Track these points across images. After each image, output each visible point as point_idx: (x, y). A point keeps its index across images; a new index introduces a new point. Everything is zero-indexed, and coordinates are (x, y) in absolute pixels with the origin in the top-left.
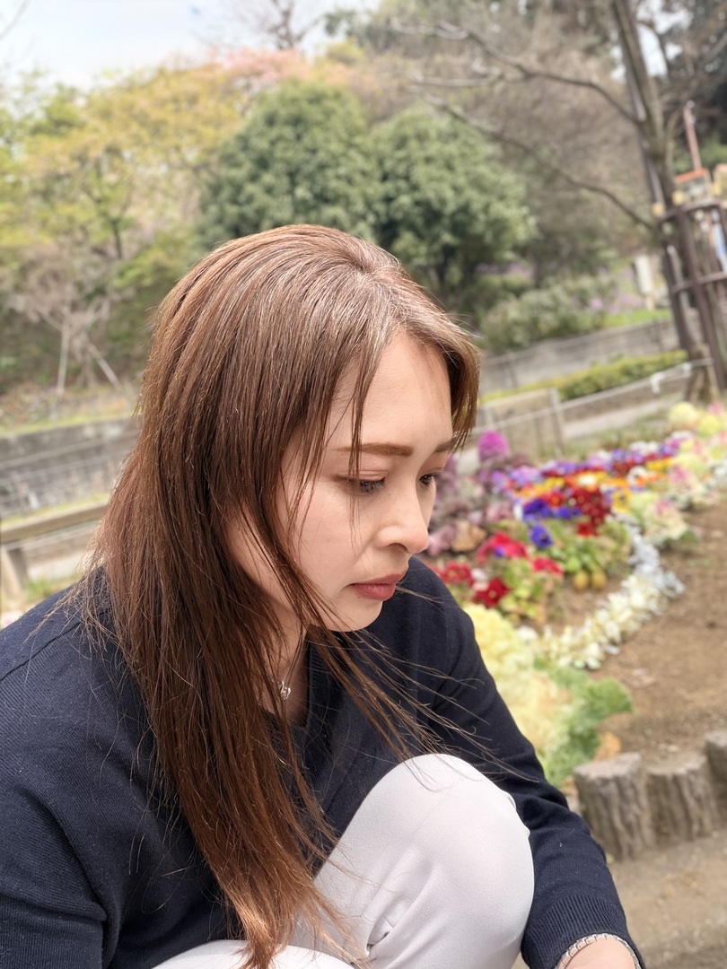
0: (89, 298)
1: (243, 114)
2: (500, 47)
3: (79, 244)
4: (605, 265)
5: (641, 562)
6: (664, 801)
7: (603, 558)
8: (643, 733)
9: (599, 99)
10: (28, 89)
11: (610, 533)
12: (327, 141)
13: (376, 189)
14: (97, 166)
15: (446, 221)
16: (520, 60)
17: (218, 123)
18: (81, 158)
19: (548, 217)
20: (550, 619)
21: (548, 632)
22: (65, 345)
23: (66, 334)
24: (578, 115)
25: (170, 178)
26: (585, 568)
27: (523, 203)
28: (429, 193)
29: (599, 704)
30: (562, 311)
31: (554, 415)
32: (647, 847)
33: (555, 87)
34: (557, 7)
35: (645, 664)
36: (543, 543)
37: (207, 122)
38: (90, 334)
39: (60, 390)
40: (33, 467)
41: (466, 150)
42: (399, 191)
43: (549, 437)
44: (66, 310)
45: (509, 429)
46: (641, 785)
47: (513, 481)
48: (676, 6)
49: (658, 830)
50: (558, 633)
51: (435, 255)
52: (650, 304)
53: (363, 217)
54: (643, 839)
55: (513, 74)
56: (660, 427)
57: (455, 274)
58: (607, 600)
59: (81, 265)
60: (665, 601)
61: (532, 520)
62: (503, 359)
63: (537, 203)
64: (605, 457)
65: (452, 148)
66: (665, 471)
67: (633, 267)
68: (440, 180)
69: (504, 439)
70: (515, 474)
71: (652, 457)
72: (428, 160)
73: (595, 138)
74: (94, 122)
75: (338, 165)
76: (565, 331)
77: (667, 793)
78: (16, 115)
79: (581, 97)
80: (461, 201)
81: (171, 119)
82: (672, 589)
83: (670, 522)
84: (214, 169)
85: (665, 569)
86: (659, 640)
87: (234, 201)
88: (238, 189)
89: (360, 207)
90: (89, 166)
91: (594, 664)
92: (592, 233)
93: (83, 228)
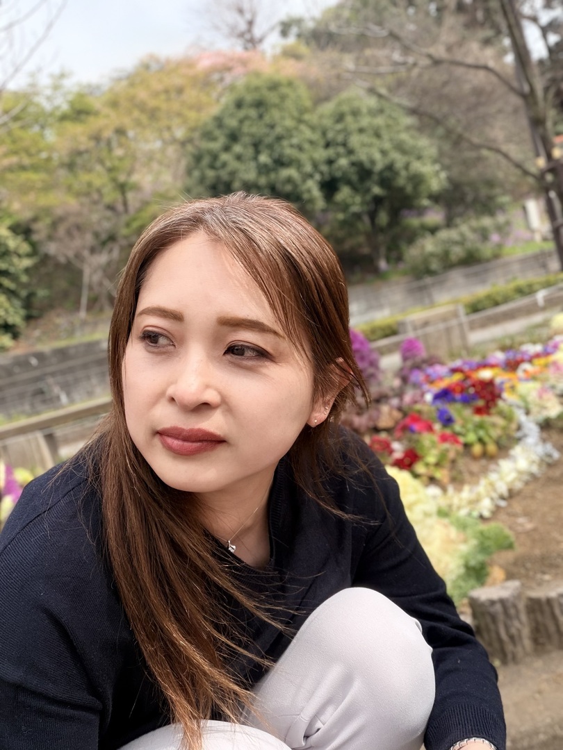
0: (104, 243)
1: (218, 100)
2: (415, 42)
3: (95, 203)
4: (502, 208)
5: (525, 436)
6: (539, 618)
7: (495, 433)
8: (524, 566)
9: (494, 79)
10: (56, 87)
11: (501, 414)
12: (283, 118)
13: (321, 154)
14: (109, 143)
15: (375, 178)
16: (432, 51)
17: (198, 108)
18: (97, 138)
19: (455, 172)
20: (454, 480)
21: (451, 489)
22: (86, 279)
23: (87, 272)
24: (478, 92)
25: (163, 151)
26: (481, 440)
27: (435, 161)
28: (362, 156)
29: (488, 543)
30: (469, 245)
31: (460, 325)
32: (526, 654)
33: (459, 71)
34: (461, 8)
35: (527, 514)
36: (447, 421)
37: (191, 107)
38: (105, 271)
39: (83, 314)
40: (63, 372)
41: (391, 122)
42: (338, 155)
43: (457, 342)
44: (86, 253)
45: (426, 336)
46: (521, 605)
47: (428, 376)
48: (555, 4)
49: (535, 641)
50: (459, 490)
51: (367, 204)
52: (538, 237)
53: (311, 176)
54: (523, 647)
55: (425, 62)
56: (544, 332)
57: (383, 218)
58: (497, 464)
59: (98, 219)
60: (544, 467)
61: (440, 405)
62: (421, 283)
63: (447, 161)
64: (500, 356)
65: (379, 121)
66: (546, 366)
67: (524, 209)
68: (371, 145)
69: (421, 344)
70: (430, 371)
71: (538, 356)
72: (361, 131)
73: (492, 109)
74: (106, 111)
75: (291, 136)
76: (471, 260)
77: (542, 612)
78: (47, 106)
79: (480, 78)
80: (387, 161)
81: (164, 106)
82: (550, 456)
83: (549, 404)
84: (197, 142)
85: (544, 441)
86: (539, 495)
87: (212, 167)
88: (215, 157)
89: (308, 168)
90: (103, 145)
91: (486, 514)
92: (490, 184)
93: (99, 191)
